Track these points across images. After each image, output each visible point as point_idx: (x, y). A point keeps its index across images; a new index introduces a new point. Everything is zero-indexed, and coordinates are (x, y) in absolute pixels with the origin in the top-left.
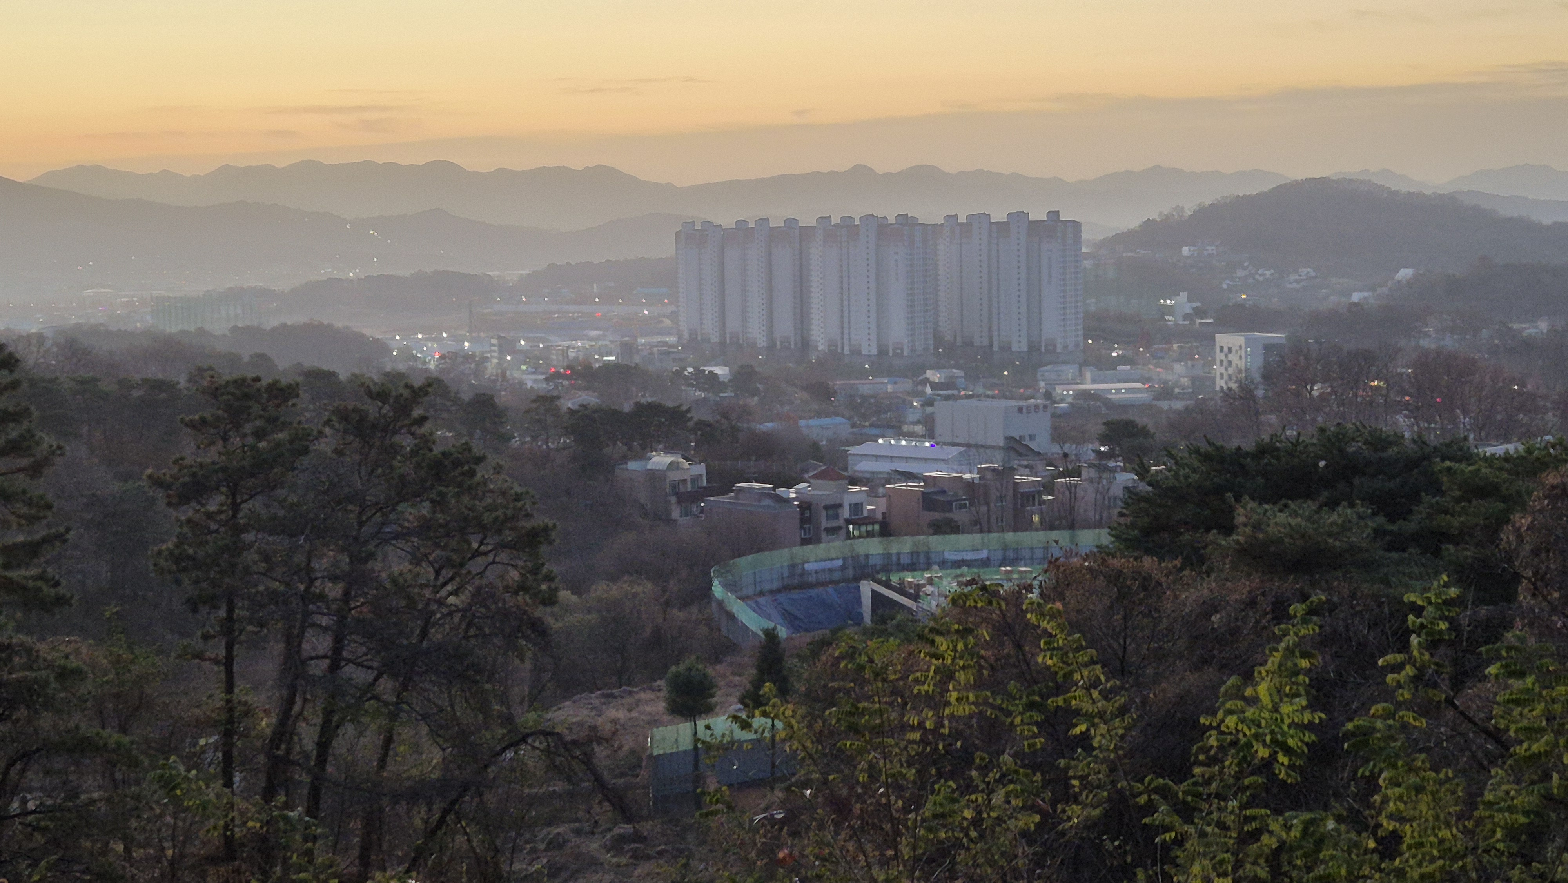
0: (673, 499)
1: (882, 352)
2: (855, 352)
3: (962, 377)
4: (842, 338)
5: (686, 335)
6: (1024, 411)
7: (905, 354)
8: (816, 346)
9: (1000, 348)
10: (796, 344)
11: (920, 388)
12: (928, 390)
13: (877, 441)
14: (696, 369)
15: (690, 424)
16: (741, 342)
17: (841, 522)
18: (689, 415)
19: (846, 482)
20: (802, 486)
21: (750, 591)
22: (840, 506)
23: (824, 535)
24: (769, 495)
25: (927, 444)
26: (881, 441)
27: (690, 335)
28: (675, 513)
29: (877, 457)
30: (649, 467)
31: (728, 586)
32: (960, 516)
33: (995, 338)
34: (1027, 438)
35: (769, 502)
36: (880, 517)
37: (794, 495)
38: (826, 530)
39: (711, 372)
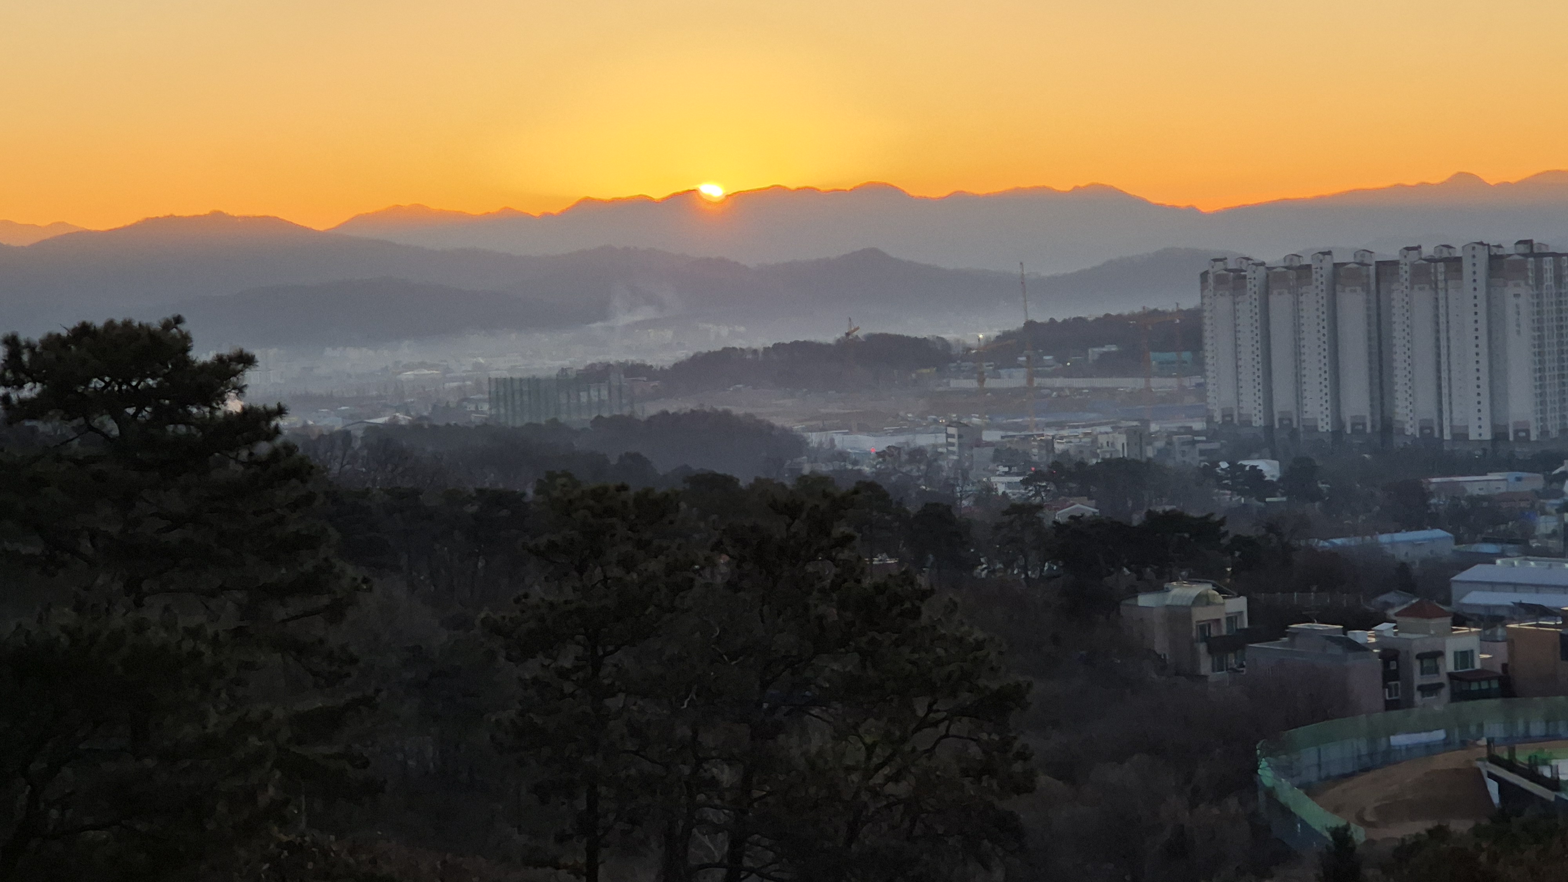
0: (1202, 647)
1: (1499, 435)
2: (1461, 436)
4: (1440, 418)
5: (1218, 418)
7: (1533, 437)
8: (1402, 431)
10: (1373, 426)
11: (1555, 485)
13: (1494, 563)
14: (1232, 464)
15: (1224, 541)
16: (1295, 425)
17: (1443, 678)
18: (1223, 529)
19: (1448, 620)
20: (1384, 626)
21: (1312, 776)
22: (1440, 654)
23: (1417, 697)
24: (1338, 640)
26: (1499, 562)
27: (1223, 416)
28: (1206, 666)
29: (1493, 586)
30: (1168, 602)
31: (1280, 771)
35: (1337, 650)
36: (1499, 670)
37: (1373, 640)
38: (1421, 688)
39: (1253, 468)
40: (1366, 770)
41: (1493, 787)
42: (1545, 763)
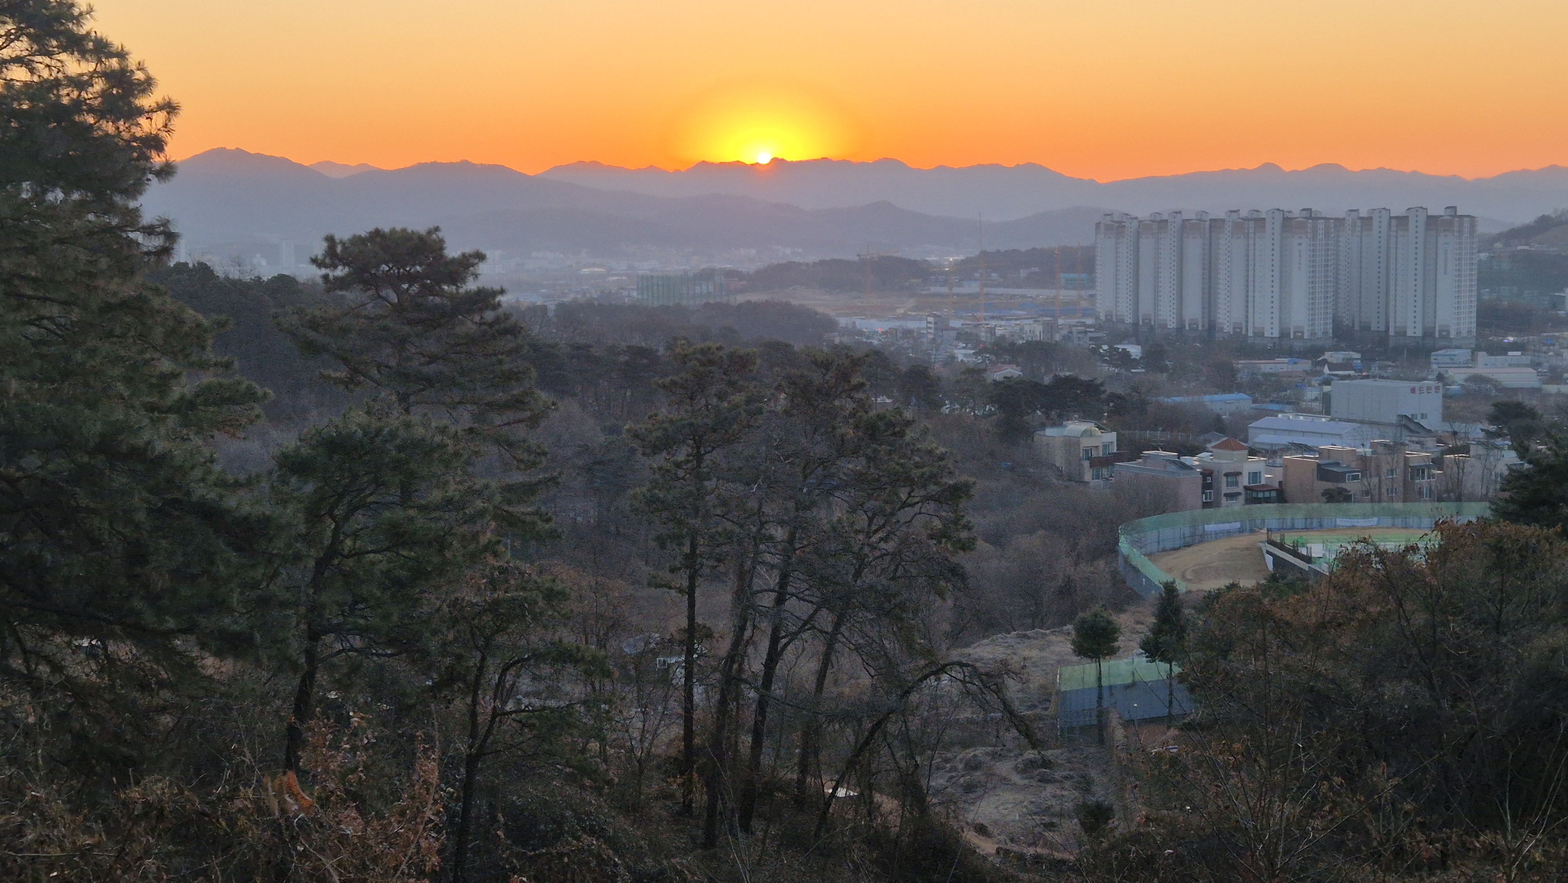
0: (1086, 464)
1: (1284, 334)
2: (1259, 334)
3: (1357, 359)
4: (1247, 322)
5: (1103, 317)
6: (1417, 391)
7: (1306, 337)
8: (1222, 329)
9: (1396, 332)
10: (1203, 326)
11: (1318, 368)
12: (1326, 370)
13: (1277, 416)
14: (1111, 347)
15: (1103, 396)
16: (1153, 323)
17: (1240, 489)
18: (1102, 389)
19: (1246, 452)
20: (1204, 455)
21: (1154, 547)
22: (1240, 474)
23: (1224, 500)
24: (1174, 462)
25: (1324, 420)
26: (1280, 415)
27: (1106, 316)
28: (1088, 476)
29: (1276, 431)
30: (1066, 434)
31: (1134, 543)
32: (1351, 486)
33: (1391, 324)
34: (1419, 417)
35: (1172, 468)
36: (1277, 486)
37: (1197, 463)
38: (1226, 495)
39: (1124, 350)
40: (1188, 546)
41: (1269, 560)
42: (1303, 545)
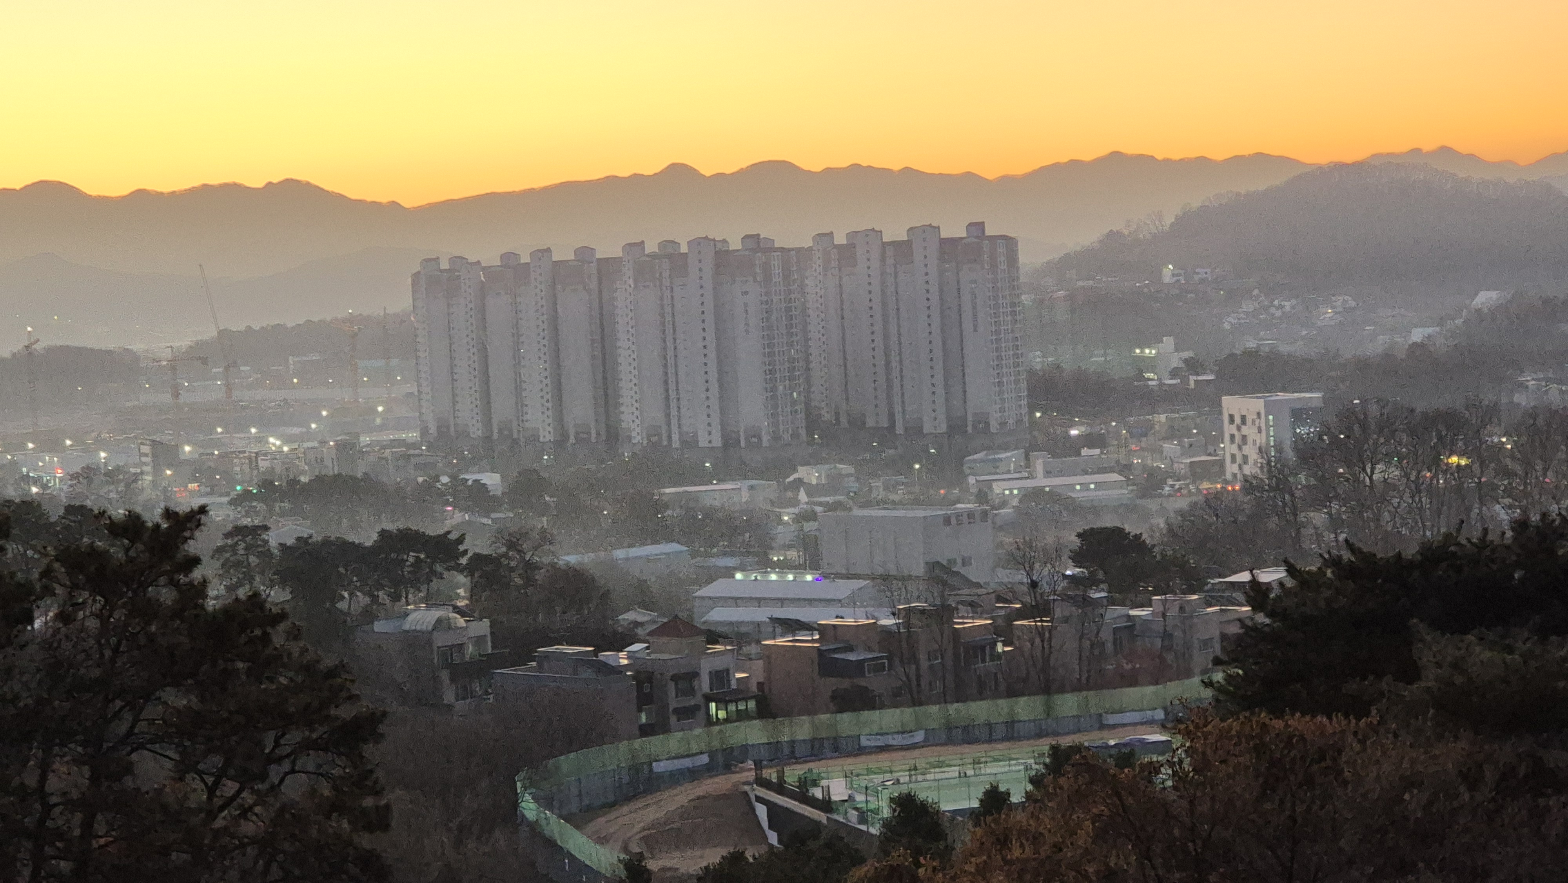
0: (445, 675)
1: (729, 442)
2: (689, 443)
3: (851, 475)
4: (669, 424)
5: (433, 430)
6: (953, 521)
7: (765, 443)
8: (629, 438)
9: (906, 429)
10: (598, 434)
11: (789, 494)
12: (803, 496)
13: (733, 577)
14: (454, 478)
15: (464, 561)
16: (515, 436)
17: (698, 700)
18: (461, 548)
19: (703, 638)
20: (636, 647)
21: (574, 807)
22: (695, 675)
23: (673, 719)
24: (590, 664)
25: (809, 578)
26: (739, 576)
27: (439, 428)
28: (449, 696)
29: (736, 601)
30: (407, 627)
31: (546, 801)
32: (875, 683)
33: (898, 418)
34: (959, 561)
35: (587, 674)
36: (754, 688)
37: (625, 662)
38: (676, 711)
39: (476, 481)
40: (628, 799)
41: (762, 811)
42: (815, 784)
